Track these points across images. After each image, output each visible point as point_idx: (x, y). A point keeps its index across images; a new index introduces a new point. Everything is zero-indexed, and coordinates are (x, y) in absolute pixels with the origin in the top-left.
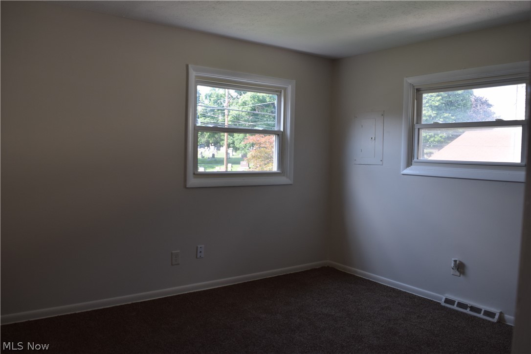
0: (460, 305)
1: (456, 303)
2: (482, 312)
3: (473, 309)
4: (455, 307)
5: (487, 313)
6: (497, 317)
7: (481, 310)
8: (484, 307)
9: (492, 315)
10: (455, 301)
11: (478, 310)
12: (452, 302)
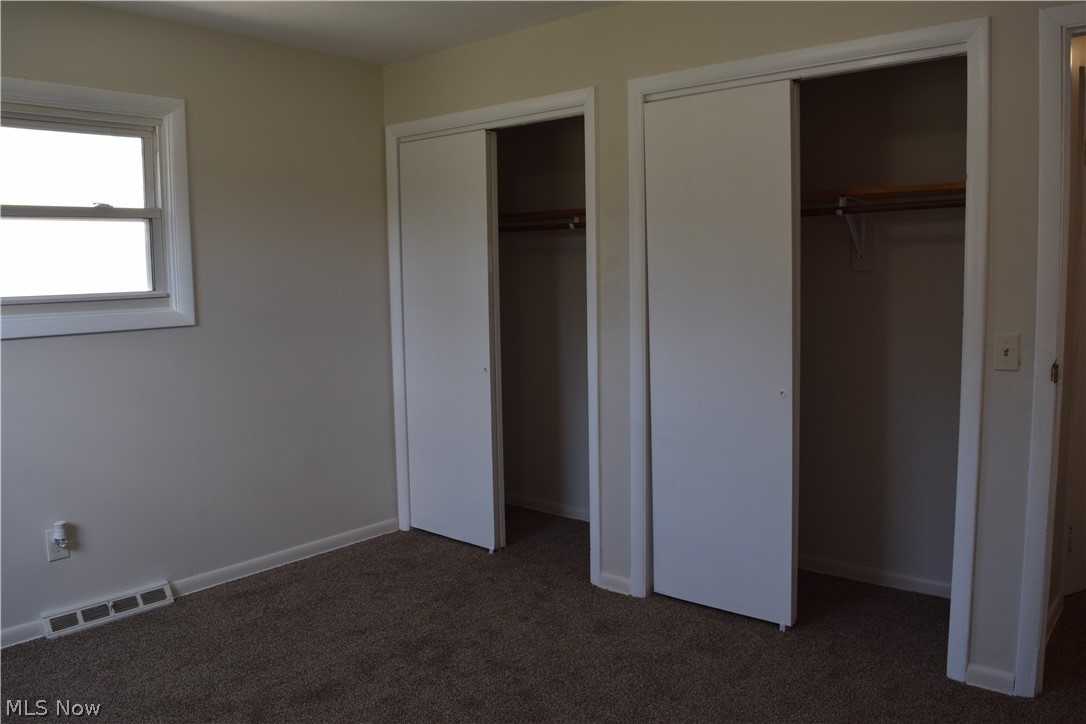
0: (89, 614)
1: (80, 617)
2: (140, 600)
3: (119, 606)
4: (83, 625)
5: (149, 597)
6: (168, 593)
7: (134, 598)
8: (136, 590)
9: (158, 594)
10: (75, 614)
11: (130, 602)
12: (70, 620)
